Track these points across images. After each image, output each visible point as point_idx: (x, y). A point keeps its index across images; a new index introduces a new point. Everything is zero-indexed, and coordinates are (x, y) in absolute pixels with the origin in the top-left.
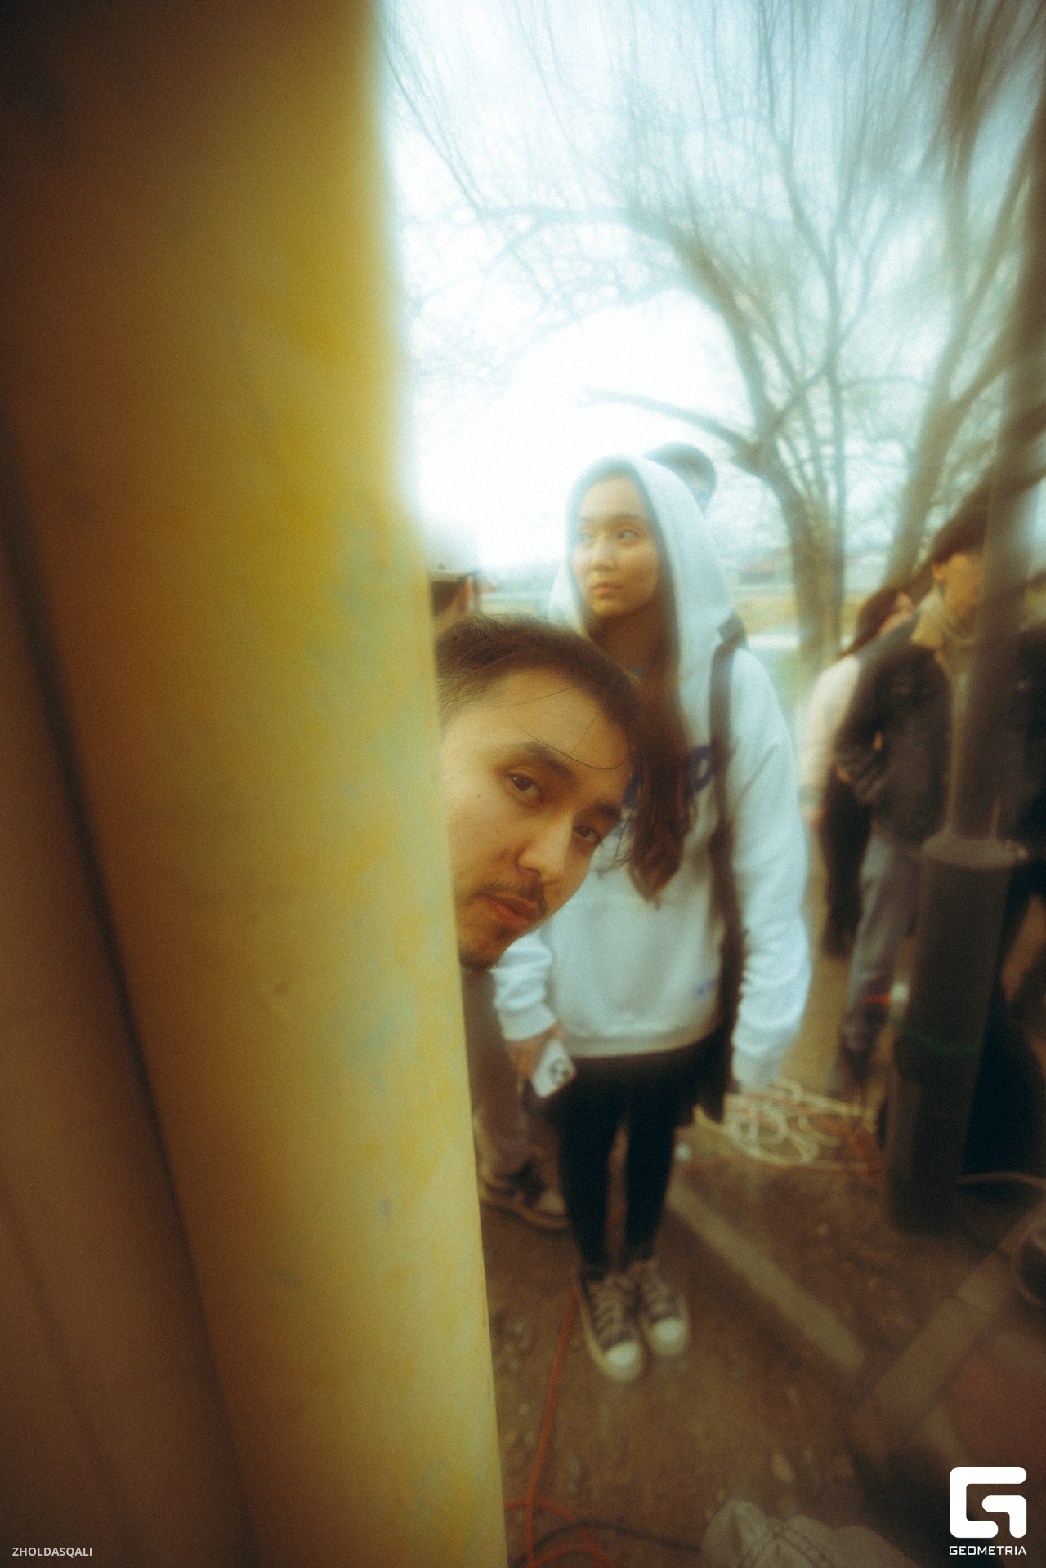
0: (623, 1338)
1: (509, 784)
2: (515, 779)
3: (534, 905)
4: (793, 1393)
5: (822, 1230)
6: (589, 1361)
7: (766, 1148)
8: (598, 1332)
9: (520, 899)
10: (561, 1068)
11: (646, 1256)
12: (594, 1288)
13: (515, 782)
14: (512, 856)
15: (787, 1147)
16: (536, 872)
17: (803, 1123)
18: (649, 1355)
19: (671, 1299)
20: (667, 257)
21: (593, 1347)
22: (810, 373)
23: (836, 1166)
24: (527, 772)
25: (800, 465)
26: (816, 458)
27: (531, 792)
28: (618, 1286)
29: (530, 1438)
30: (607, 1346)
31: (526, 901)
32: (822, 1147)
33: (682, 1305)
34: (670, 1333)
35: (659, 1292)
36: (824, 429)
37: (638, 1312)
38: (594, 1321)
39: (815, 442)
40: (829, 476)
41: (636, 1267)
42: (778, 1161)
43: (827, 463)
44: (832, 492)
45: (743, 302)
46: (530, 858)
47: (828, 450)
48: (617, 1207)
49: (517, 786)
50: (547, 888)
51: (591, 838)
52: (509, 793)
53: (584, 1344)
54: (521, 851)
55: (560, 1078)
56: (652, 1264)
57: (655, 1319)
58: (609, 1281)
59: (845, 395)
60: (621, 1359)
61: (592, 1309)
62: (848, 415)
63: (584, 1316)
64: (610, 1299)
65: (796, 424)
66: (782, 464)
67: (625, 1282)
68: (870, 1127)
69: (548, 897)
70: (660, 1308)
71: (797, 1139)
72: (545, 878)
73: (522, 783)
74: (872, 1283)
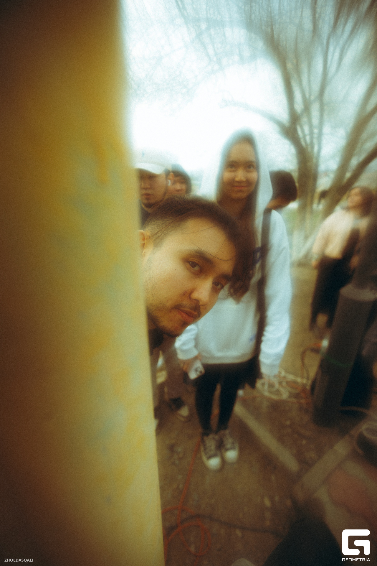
0: (214, 456)
1: (188, 265)
2: (190, 263)
3: (196, 313)
4: (273, 478)
5: (288, 423)
6: (203, 463)
7: (270, 392)
8: (206, 454)
9: (190, 310)
10: (199, 370)
11: (225, 429)
12: (205, 438)
13: (190, 264)
14: (188, 294)
15: (278, 392)
16: (197, 301)
17: (284, 384)
18: (224, 461)
19: (233, 443)
20: (260, 44)
21: (204, 458)
22: (312, 98)
23: (294, 400)
24: (195, 260)
25: (304, 137)
26: (311, 133)
27: (197, 268)
28: (213, 438)
29: (181, 486)
30: (210, 457)
31: (193, 312)
32: (290, 393)
33: (237, 446)
34: (232, 455)
35: (229, 441)
36: (315, 121)
37: (221, 447)
38: (205, 449)
39: (311, 127)
40: (315, 141)
41: (222, 432)
42: (275, 397)
43: (315, 136)
44: (316, 148)
45: (289, 66)
46: (195, 295)
47: (316, 131)
48: (216, 411)
49: (191, 266)
50: (201, 307)
51: (219, 286)
52: (188, 269)
53: (201, 457)
54: (192, 292)
55: (198, 373)
56: (227, 432)
57: (227, 450)
58: (211, 436)
59: (325, 108)
60: (214, 463)
61: (205, 445)
62: (325, 116)
63: (202, 448)
64: (211, 442)
65: (304, 119)
66: (298, 135)
67: (217, 437)
68: (308, 387)
69: (201, 310)
70: (229, 446)
71: (282, 389)
72: (201, 303)
73: (193, 264)
74: (304, 442)
